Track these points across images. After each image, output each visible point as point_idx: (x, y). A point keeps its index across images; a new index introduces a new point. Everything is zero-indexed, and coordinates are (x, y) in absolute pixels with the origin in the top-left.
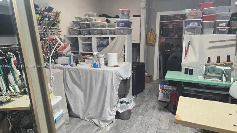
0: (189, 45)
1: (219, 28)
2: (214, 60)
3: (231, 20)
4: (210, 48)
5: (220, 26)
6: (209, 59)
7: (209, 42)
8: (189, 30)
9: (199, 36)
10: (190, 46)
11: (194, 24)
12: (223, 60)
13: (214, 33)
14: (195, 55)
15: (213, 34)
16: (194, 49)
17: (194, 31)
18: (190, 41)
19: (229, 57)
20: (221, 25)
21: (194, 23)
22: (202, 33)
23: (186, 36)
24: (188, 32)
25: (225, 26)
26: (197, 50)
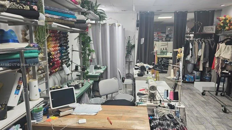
0: (155, 45)
2: (162, 49)
3: (166, 37)
4: (161, 46)
6: (161, 49)
8: (155, 40)
9: (158, 42)
12: (165, 49)
13: (162, 41)
16: (157, 46)
17: (156, 41)
19: (166, 48)
21: (156, 38)
22: (159, 41)
26: (158, 47)
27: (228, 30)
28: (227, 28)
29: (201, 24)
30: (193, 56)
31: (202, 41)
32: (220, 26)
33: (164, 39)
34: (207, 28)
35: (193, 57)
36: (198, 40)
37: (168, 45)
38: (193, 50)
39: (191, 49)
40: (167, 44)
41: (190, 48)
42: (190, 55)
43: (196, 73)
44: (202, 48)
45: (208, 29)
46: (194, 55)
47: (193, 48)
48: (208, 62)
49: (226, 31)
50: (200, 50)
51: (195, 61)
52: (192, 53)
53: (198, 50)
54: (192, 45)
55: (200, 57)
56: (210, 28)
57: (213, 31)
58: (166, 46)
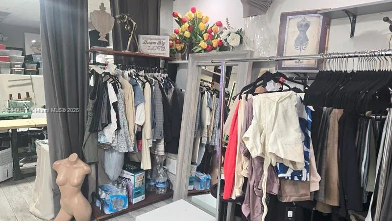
1: (15, 69)
2: (15, 97)
3: (25, 63)
4: (10, 87)
6: (11, 96)
7: (8, 81)
12: (24, 96)
15: (11, 74)
19: (28, 94)
20: (16, 66)
25: (20, 67)
27: (205, 50)
28: (203, 44)
29: (132, 24)
30: (122, 126)
31: (141, 78)
32: (183, 39)
33: (18, 67)
34: (149, 41)
35: (122, 131)
36: (130, 75)
37: (32, 84)
38: (121, 107)
39: (115, 105)
40: (30, 81)
41: (112, 102)
42: (114, 126)
43: (132, 178)
44: (144, 101)
45: (151, 43)
46: (126, 124)
47: (121, 101)
48: (163, 141)
49: (200, 52)
50: (140, 107)
51: (130, 143)
52: (118, 117)
53: (136, 107)
54: (116, 92)
55: (140, 128)
56: (157, 42)
57: (164, 52)
58: (29, 89)
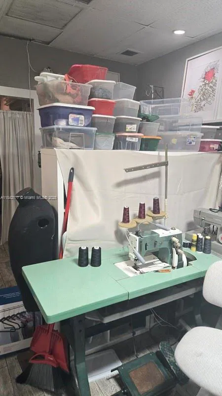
0: (71, 180)
1: (126, 136)
5: (127, 130)
6: (127, 212)
7: (126, 170)
8: (65, 135)
10: (75, 181)
11: (77, 120)
13: (116, 147)
14: (93, 205)
15: (114, 149)
17: (78, 139)
18: (72, 169)
19: (156, 203)
20: (129, 127)
21: (78, 116)
23: (63, 153)
24: (65, 141)
25: (135, 130)
